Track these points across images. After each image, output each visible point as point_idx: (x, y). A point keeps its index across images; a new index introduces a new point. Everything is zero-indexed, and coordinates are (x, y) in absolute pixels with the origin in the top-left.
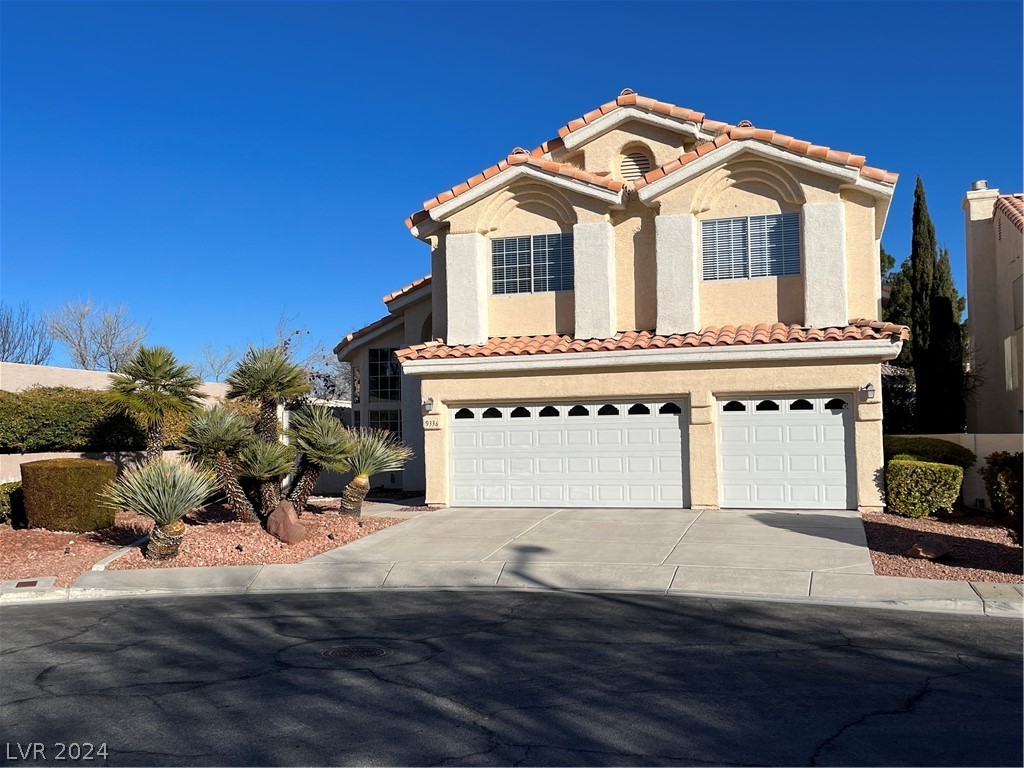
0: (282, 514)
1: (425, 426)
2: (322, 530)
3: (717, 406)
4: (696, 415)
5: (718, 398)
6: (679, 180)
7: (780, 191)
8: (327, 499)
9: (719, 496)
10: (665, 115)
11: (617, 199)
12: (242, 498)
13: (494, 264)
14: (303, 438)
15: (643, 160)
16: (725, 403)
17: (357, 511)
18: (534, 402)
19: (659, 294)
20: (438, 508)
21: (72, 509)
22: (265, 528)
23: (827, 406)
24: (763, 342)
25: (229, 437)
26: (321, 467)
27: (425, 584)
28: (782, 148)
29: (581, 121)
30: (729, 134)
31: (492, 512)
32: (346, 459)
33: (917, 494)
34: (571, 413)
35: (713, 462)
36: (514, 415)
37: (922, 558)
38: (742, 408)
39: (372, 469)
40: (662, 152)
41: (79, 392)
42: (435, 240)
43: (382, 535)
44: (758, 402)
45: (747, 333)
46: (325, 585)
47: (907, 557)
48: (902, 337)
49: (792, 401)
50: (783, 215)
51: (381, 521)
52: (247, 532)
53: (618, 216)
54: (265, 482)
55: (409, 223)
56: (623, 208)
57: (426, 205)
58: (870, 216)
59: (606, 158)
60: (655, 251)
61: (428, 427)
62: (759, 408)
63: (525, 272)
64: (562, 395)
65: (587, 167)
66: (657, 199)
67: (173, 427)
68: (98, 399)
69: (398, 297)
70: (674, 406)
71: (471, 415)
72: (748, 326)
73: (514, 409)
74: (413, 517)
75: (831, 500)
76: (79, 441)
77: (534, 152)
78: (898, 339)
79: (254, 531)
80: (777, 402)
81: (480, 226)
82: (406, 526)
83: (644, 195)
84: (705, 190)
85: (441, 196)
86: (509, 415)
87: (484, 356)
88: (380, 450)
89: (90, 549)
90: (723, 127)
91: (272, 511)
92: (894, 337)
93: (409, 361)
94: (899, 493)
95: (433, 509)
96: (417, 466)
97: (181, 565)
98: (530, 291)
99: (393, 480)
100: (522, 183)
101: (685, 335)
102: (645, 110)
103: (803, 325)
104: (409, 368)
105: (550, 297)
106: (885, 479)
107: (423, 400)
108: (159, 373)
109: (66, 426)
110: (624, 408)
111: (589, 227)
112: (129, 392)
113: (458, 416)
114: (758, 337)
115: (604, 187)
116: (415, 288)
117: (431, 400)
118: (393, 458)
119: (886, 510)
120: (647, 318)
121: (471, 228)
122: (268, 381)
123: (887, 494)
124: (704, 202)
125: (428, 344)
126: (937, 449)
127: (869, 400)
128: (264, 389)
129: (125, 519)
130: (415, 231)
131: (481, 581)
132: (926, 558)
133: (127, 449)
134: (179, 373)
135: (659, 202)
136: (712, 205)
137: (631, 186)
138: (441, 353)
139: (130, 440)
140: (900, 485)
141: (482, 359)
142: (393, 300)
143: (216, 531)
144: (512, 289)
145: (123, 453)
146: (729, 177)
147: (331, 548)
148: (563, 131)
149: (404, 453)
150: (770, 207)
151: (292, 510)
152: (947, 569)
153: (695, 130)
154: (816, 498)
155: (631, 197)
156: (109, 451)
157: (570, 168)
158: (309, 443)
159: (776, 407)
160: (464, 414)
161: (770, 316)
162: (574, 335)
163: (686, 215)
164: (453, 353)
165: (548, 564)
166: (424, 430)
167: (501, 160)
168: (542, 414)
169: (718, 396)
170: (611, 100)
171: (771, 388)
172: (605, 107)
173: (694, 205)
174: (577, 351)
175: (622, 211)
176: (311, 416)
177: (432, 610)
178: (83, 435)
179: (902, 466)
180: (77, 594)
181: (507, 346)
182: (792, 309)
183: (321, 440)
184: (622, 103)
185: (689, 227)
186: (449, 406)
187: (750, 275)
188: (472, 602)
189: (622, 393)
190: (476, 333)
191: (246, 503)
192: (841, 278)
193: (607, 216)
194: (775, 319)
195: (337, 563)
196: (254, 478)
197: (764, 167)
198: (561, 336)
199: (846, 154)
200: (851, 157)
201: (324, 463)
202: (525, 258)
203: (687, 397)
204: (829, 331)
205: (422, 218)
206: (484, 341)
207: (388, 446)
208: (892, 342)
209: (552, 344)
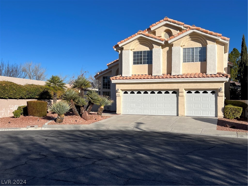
0: (85, 114)
1: (117, 95)
2: (93, 118)
3: (185, 92)
4: (180, 94)
6: (178, 39)
7: (202, 41)
8: (93, 112)
9: (185, 113)
10: (175, 23)
11: (163, 43)
12: (76, 110)
13: (134, 57)
14: (90, 97)
15: (169, 33)
16: (187, 91)
17: (101, 114)
18: (142, 90)
19: (172, 65)
20: (119, 114)
21: (38, 112)
22: (81, 117)
23: (211, 93)
24: (196, 77)
25: (74, 97)
26: (94, 104)
27: (117, 129)
28: (202, 32)
29: (155, 24)
30: (190, 28)
31: (132, 116)
32: (99, 102)
33: (231, 114)
34: (151, 93)
35: (184, 105)
37: (228, 127)
38: (191, 93)
39: (104, 105)
40: (174, 32)
41: (36, 85)
42: (120, 51)
43: (107, 119)
44: (195, 91)
45: (193, 75)
46: (95, 129)
47: (225, 127)
48: (228, 77)
49: (203, 91)
50: (202, 47)
51: (106, 117)
52: (77, 118)
53: (163, 47)
54: (81, 107)
55: (114, 47)
56: (164, 45)
57: (118, 43)
58: (223, 48)
59: (161, 33)
60: (172, 55)
61: (117, 96)
62: (195, 93)
63: (141, 59)
64: (149, 89)
65: (156, 35)
66: (172, 43)
67: (59, 93)
68: (41, 87)
69: (110, 64)
70: (175, 92)
72: (193, 73)
74: (113, 116)
75: (211, 114)
77: (144, 31)
79: (79, 117)
80: (199, 91)
81: (130, 48)
82: (112, 118)
83: (169, 42)
84: (184, 41)
85: (122, 41)
86: (136, 93)
87: (131, 79)
88: (107, 100)
89: (43, 120)
90: (189, 26)
91: (83, 113)
92: (227, 77)
93: (113, 80)
94: (227, 113)
96: (115, 104)
97: (64, 124)
98: (142, 64)
99: (108, 108)
100: (140, 39)
101: (178, 75)
102: (170, 22)
103: (206, 74)
104: (113, 82)
105: (146, 66)
106: (224, 110)
107: (116, 89)
108: (57, 82)
109: (34, 93)
110: (163, 92)
111: (156, 49)
112: (49, 86)
113: (124, 93)
114: (195, 76)
115: (160, 40)
116: (115, 62)
117: (118, 89)
118: (110, 102)
119: (224, 117)
120: (169, 71)
121: (128, 49)
122: (82, 84)
123: (224, 114)
124: (184, 44)
125: (118, 76)
127: (221, 91)
128: (81, 86)
129: (49, 115)
130: (115, 49)
131: (129, 129)
133: (47, 99)
134: (61, 82)
135: (173, 44)
136: (186, 45)
137: (166, 40)
138: (121, 78)
139: (48, 97)
140: (227, 111)
142: (109, 65)
143: (71, 117)
144: (138, 63)
145: (46, 100)
146: (190, 38)
147: (96, 122)
148: (150, 27)
149: (112, 101)
150: (199, 45)
151: (87, 113)
152: (233, 129)
153: (182, 27)
154: (208, 114)
155: (166, 42)
156: (43, 99)
157: (152, 35)
158: (91, 98)
159: (199, 93)
160: (126, 93)
162: (152, 75)
163: (179, 47)
164: (124, 78)
165: (144, 126)
167: (136, 33)
168: (144, 93)
169: (186, 90)
171: (198, 88)
172: (161, 21)
173: (181, 44)
174: (153, 79)
176: (91, 92)
178: (38, 96)
179: (228, 107)
180: (43, 129)
181: (136, 77)
182: (204, 70)
183: (94, 98)
184: (165, 20)
185: (180, 50)
186: (122, 91)
187: (194, 61)
188: (127, 132)
189: (163, 89)
190: (129, 74)
192: (215, 63)
193: (161, 47)
194: (200, 72)
195: (97, 125)
196: (79, 106)
197: (198, 36)
198: (149, 75)
199: (217, 33)
200: (218, 34)
202: (141, 56)
203: (178, 90)
204: (212, 75)
205: (117, 46)
206: (131, 76)
208: (226, 78)
209: (147, 77)
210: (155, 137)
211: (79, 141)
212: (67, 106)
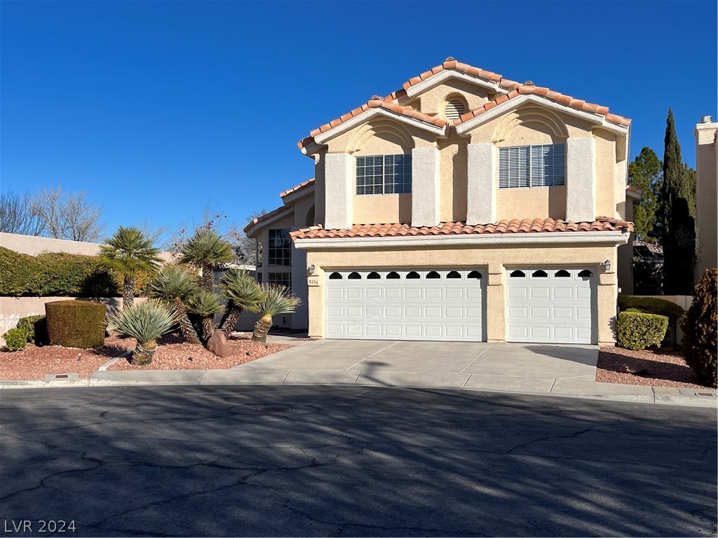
0: (217, 338)
1: (309, 284)
2: (242, 350)
3: (506, 274)
4: (492, 279)
5: (507, 268)
6: (483, 120)
7: (551, 128)
8: (239, 333)
9: (506, 334)
10: (475, 75)
11: (442, 132)
12: (190, 327)
13: (358, 174)
14: (231, 289)
15: (460, 105)
16: (512, 271)
17: (264, 339)
18: (383, 269)
19: (469, 197)
20: (317, 339)
21: (79, 333)
22: (206, 347)
23: (580, 275)
24: (537, 231)
25: (183, 288)
26: (242, 309)
28: (553, 100)
29: (418, 78)
30: (518, 90)
31: (353, 343)
32: (257, 304)
33: (637, 334)
34: (408, 277)
35: (503, 311)
36: (369, 277)
37: (628, 372)
38: (523, 275)
39: (274, 311)
40: (473, 100)
41: (74, 256)
42: (317, 156)
43: (280, 354)
44: (534, 271)
45: (526, 224)
47: (619, 372)
48: (628, 230)
49: (556, 271)
50: (554, 145)
51: (279, 346)
52: (194, 349)
53: (442, 143)
54: (205, 318)
55: (300, 145)
56: (446, 138)
57: (312, 133)
58: (612, 147)
59: (436, 104)
60: (467, 168)
61: (311, 285)
62: (534, 275)
63: (379, 180)
64: (402, 264)
65: (422, 110)
66: (469, 133)
67: (140, 279)
68: (88, 261)
69: (290, 194)
70: (478, 273)
71: (340, 277)
72: (528, 220)
73: (369, 273)
74: (299, 345)
75: (580, 337)
76: (75, 290)
77: (387, 99)
78: (626, 231)
79: (199, 349)
80: (546, 271)
81: (349, 148)
82: (296, 349)
83: (460, 130)
84: (502, 127)
85: (323, 128)
86: (366, 277)
87: (350, 237)
88: (280, 299)
89: (93, 359)
90: (514, 85)
91: (210, 336)
92: (624, 229)
93: (299, 239)
94: (625, 333)
95: (314, 340)
96: (303, 310)
97: (154, 368)
98: (382, 193)
99: (284, 322)
100: (378, 120)
101: (486, 225)
102: (462, 72)
103: (565, 220)
104: (299, 244)
105: (395, 198)
106: (616, 324)
107: (308, 266)
108: (133, 245)
109: (67, 279)
110: (444, 274)
111: (422, 149)
112: (112, 257)
113: (331, 277)
114: (534, 228)
115: (433, 124)
116: (303, 188)
117: (313, 266)
118: (289, 305)
119: (617, 345)
120: (460, 214)
121: (343, 150)
122: (208, 252)
123: (617, 334)
124: (500, 135)
125: (312, 228)
126: (658, 306)
127: (607, 271)
128: (205, 257)
129: (110, 341)
130: (304, 151)
131: (345, 381)
132: (631, 373)
133: (105, 295)
134: (145, 245)
135: (470, 135)
136: (506, 138)
137: (451, 123)
138: (321, 234)
139: (107, 290)
140: (626, 328)
141: (348, 239)
142: (287, 195)
143: (175, 348)
144: (369, 191)
145: (102, 298)
146: (518, 118)
147: (249, 361)
148: (405, 86)
149: (295, 301)
150: (545, 139)
151: (223, 336)
152: (642, 379)
153: (496, 87)
154: (571, 336)
155: (451, 130)
156: (93, 296)
157: (409, 110)
158: (235, 293)
159: (545, 275)
160: (336, 276)
161: (544, 214)
162: (411, 224)
163: (488, 144)
164: (329, 234)
165: (389, 372)
166: (308, 286)
167: (364, 104)
168: (388, 277)
169: (507, 267)
170: (439, 65)
171: (542, 262)
172: (435, 69)
173: (494, 137)
174: (412, 235)
175: (445, 140)
176: (235, 275)
177: (315, 393)
178: (77, 286)
179: (627, 315)
180: (94, 383)
181: (365, 230)
182: (558, 209)
183: (243, 291)
184: (447, 67)
185: (490, 152)
186: (325, 270)
187: (531, 185)
188: (339, 390)
189: (443, 264)
190: (345, 221)
191: (193, 331)
192: (591, 189)
193: (435, 143)
194: (547, 215)
195: (254, 369)
196: (199, 315)
197: (541, 113)
198: (402, 224)
199: (595, 105)
200: (599, 108)
201: (244, 306)
202: (379, 171)
203: (486, 267)
204: (581, 225)
205: (309, 142)
206: (350, 227)
207: (285, 296)
208: (622, 233)
209: (396, 230)
210: (420, 403)
211: (198, 417)
212: (164, 316)
